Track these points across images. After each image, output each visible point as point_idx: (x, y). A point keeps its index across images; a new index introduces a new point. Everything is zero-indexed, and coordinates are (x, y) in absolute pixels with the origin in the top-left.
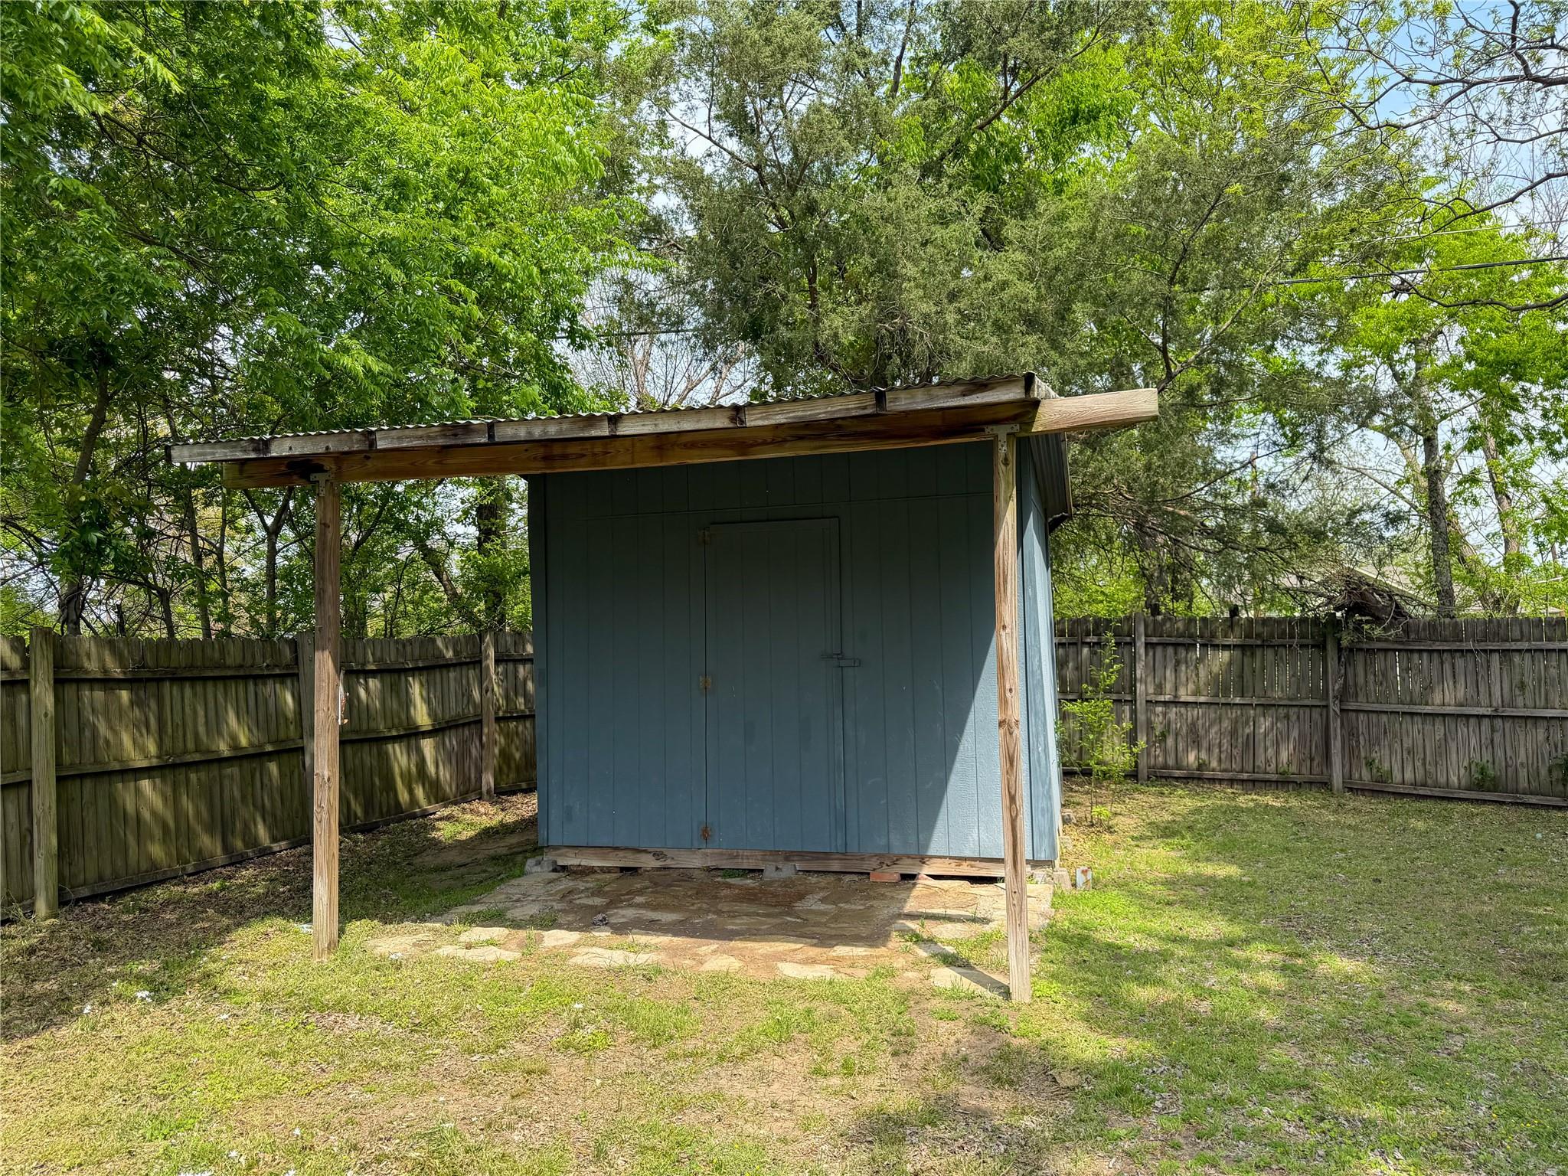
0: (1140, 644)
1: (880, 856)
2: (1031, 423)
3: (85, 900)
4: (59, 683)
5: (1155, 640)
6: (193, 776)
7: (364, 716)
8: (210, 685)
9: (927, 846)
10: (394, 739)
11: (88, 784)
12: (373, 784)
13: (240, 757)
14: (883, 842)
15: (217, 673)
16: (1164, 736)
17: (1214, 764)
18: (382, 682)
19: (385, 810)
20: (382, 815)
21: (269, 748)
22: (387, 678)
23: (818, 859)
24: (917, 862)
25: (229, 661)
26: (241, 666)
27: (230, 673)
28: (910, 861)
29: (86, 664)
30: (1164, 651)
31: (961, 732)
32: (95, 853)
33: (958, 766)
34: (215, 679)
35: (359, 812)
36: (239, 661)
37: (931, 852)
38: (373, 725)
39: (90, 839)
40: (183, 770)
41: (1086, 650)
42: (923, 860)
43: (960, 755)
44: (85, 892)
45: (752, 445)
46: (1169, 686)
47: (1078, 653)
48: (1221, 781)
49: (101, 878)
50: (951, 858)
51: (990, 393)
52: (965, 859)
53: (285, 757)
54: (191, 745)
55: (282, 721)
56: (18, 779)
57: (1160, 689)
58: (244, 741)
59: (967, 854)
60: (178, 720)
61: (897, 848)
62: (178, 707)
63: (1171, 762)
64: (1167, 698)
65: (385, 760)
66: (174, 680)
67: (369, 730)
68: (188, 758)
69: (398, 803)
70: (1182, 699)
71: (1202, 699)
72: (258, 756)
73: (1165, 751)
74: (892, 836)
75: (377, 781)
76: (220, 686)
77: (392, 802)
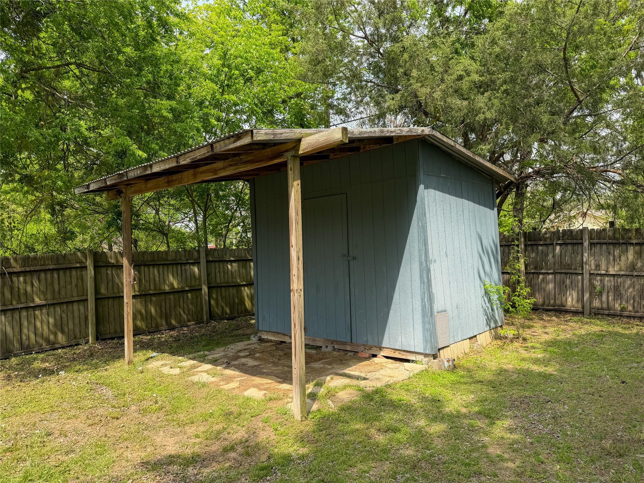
0: (586, 244)
1: (364, 345)
2: (298, 150)
3: (109, 339)
4: (96, 267)
5: (595, 241)
6: (154, 299)
7: (230, 277)
8: (161, 267)
9: (382, 343)
10: (244, 286)
11: (111, 301)
12: (234, 302)
13: (174, 292)
14: (365, 339)
15: (163, 263)
16: (601, 293)
17: (630, 308)
18: (238, 264)
19: (240, 312)
20: (238, 313)
21: (187, 289)
22: (241, 263)
23: (342, 344)
24: (378, 349)
25: (169, 258)
26: (175, 260)
27: (169, 262)
28: (376, 349)
29: (110, 260)
30: (601, 248)
31: (394, 291)
32: (113, 323)
33: (393, 306)
34: (163, 265)
35: (228, 311)
36: (174, 258)
37: (383, 346)
38: (234, 280)
39: (112, 319)
40: (149, 296)
41: (558, 248)
42: (381, 348)
43: (394, 301)
44: (109, 336)
45: (218, 170)
46: (603, 267)
47: (554, 250)
48: (634, 317)
49: (116, 332)
50: (391, 349)
51: (241, 141)
52: (397, 350)
53: (194, 292)
54: (152, 288)
55: (193, 279)
56: (83, 299)
57: (598, 266)
58: (176, 285)
59: (397, 348)
60: (147, 279)
61: (370, 343)
62: (147, 274)
63: (605, 306)
64: (603, 272)
65: (240, 294)
66: (145, 265)
67: (232, 282)
68: (151, 292)
69: (246, 309)
70: (610, 273)
71: (622, 273)
72: (182, 292)
73: (601, 300)
74: (368, 337)
75: (236, 300)
76: (166, 268)
77: (243, 309)
